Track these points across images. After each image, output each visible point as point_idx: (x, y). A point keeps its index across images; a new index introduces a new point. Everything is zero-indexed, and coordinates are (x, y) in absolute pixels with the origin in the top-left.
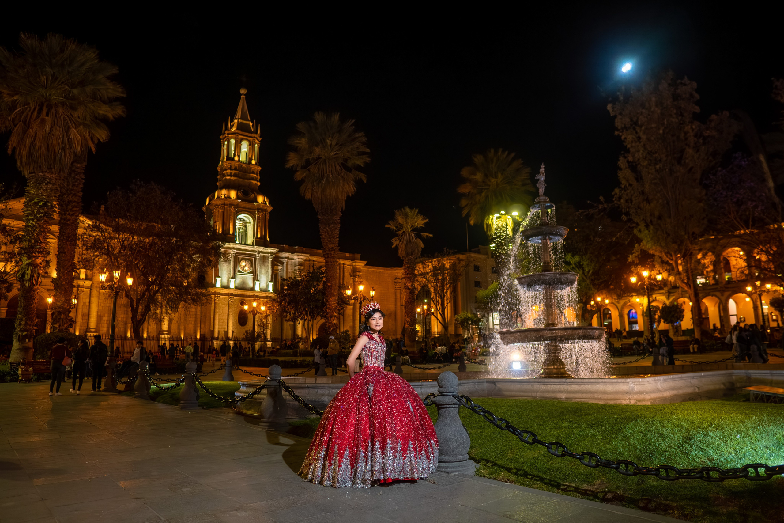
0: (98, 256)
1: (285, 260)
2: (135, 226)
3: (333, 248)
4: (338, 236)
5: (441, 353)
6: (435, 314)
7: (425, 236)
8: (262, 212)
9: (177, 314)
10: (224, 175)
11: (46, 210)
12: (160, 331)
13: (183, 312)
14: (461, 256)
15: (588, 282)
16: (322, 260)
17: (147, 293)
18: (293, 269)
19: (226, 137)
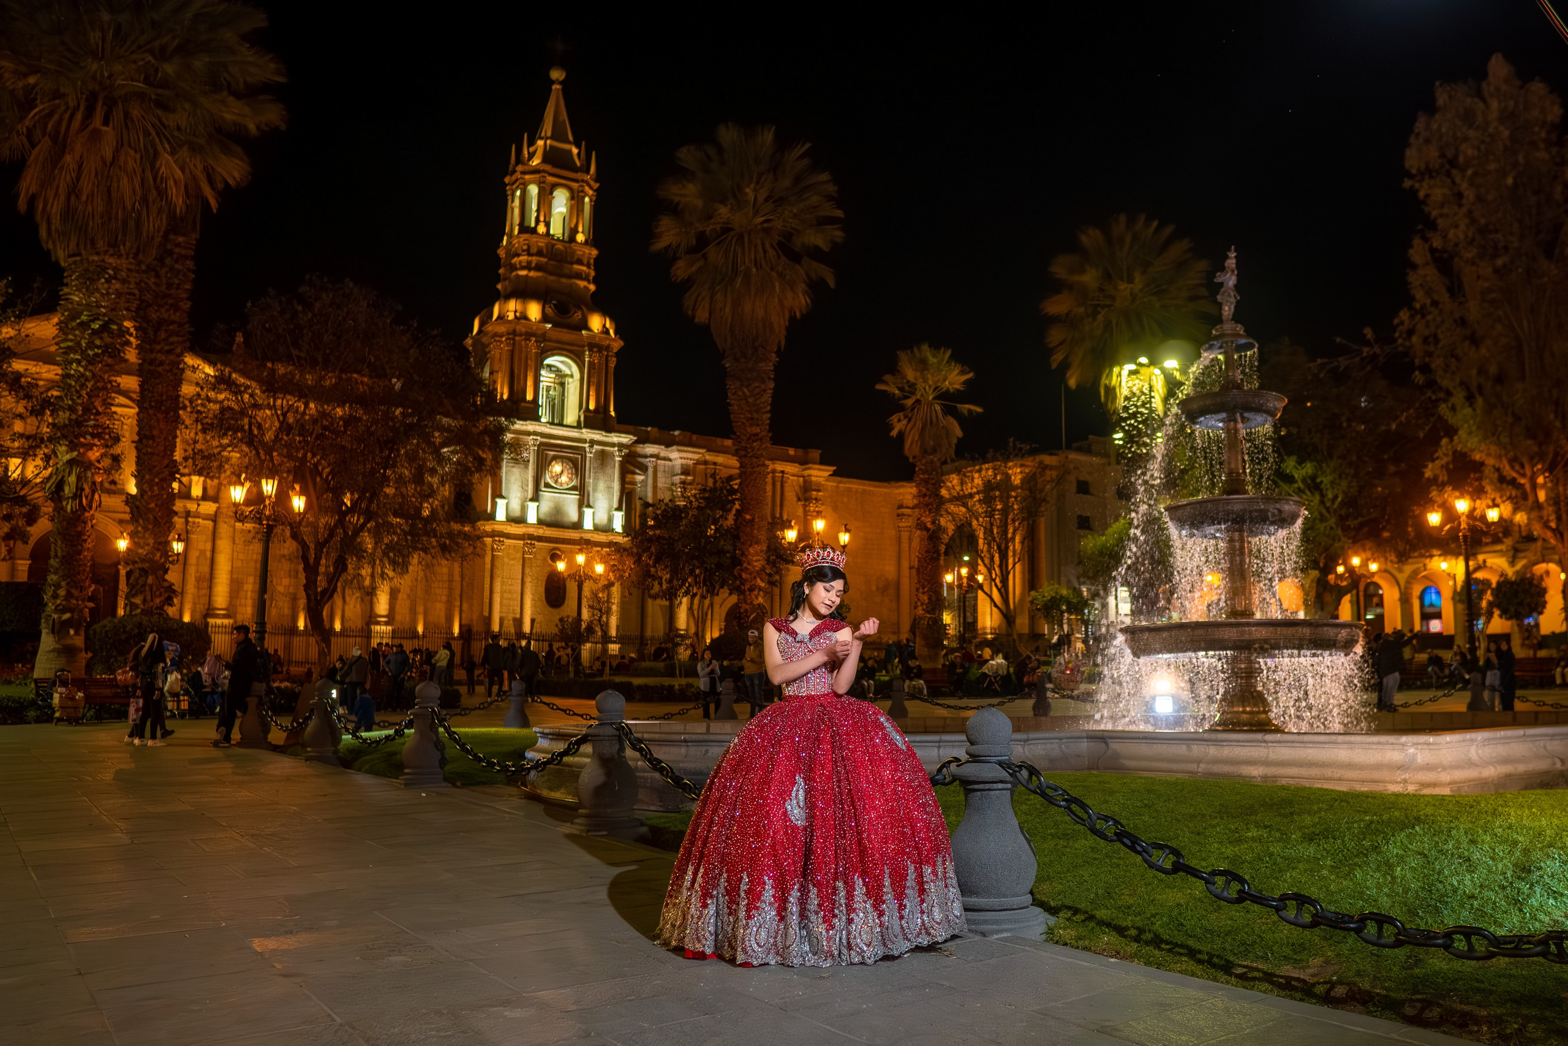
0: (228, 445)
1: (650, 462)
2: (310, 378)
3: (757, 435)
4: (769, 408)
6: (986, 588)
7: (966, 412)
8: (600, 351)
9: (407, 580)
10: (513, 268)
11: (108, 340)
12: (370, 617)
13: (421, 574)
14: (1048, 459)
15: (1332, 521)
16: (734, 462)
17: (340, 531)
18: (669, 481)
19: (517, 180)
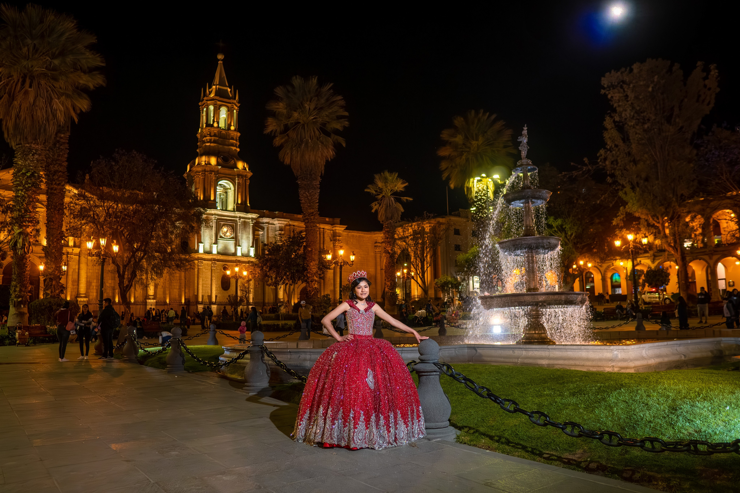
0: (85, 224)
1: (266, 226)
2: (119, 194)
3: (313, 213)
4: (317, 201)
5: (421, 317)
6: (415, 278)
7: (405, 201)
8: (242, 178)
9: (162, 280)
10: (204, 142)
11: (33, 180)
12: (146, 296)
13: (168, 277)
14: (441, 220)
15: (570, 245)
16: (302, 225)
17: (133, 259)
18: (274, 234)
19: (204, 104)
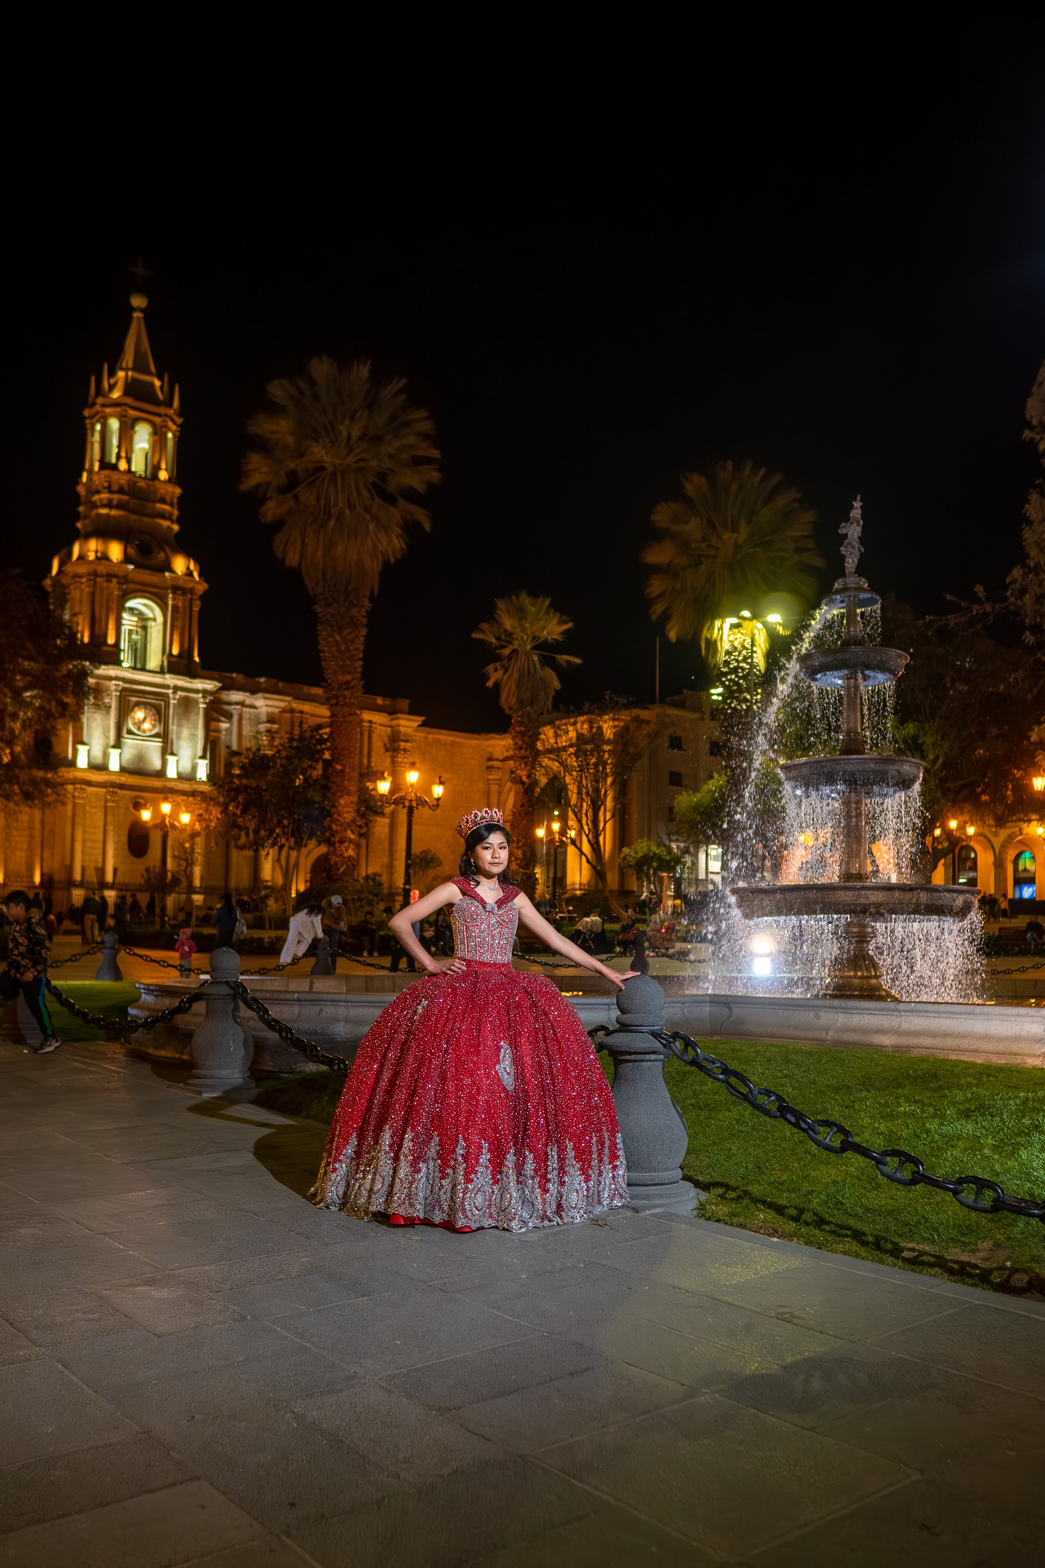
1: (235, 710)
3: (348, 683)
4: (360, 656)
6: (577, 844)
7: (564, 664)
8: (183, 596)
10: (94, 506)
13: (2, 819)
16: (323, 710)
18: (254, 729)
19: (97, 413)
